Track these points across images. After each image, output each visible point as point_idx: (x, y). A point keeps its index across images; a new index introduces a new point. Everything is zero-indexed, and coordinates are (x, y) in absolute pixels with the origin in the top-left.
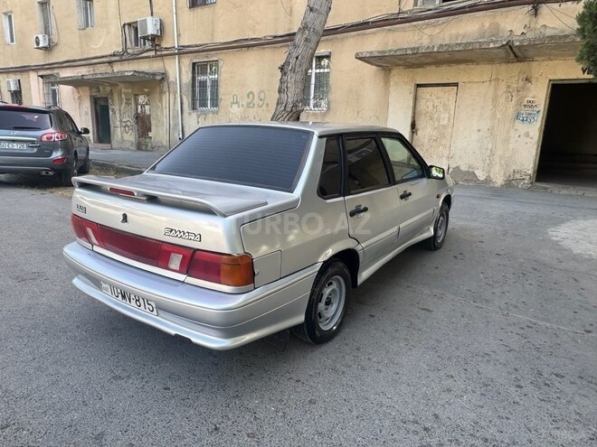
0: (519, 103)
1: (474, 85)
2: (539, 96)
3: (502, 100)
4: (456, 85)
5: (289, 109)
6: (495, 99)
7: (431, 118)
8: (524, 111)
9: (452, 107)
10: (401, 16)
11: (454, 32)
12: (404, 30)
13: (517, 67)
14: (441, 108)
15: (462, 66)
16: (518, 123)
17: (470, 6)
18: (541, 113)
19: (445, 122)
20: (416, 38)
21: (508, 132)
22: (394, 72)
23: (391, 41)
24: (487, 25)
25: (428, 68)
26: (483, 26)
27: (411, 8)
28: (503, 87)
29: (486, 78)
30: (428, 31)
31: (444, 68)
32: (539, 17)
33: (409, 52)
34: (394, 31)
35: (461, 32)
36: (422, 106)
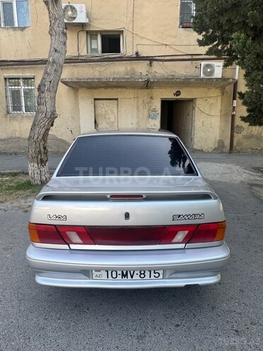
0: (149, 109)
1: (127, 100)
2: (157, 106)
3: (141, 108)
4: (117, 99)
5: (49, 116)
6: (138, 107)
7: (105, 118)
8: (152, 113)
9: (116, 111)
10: (80, 58)
11: (112, 70)
12: (82, 66)
13: (146, 92)
14: (109, 112)
15: (119, 90)
16: (150, 120)
17: (119, 57)
18: (160, 115)
19: (113, 120)
20: (91, 72)
21: (146, 124)
22: (80, 91)
23: (76, 72)
24: (129, 68)
25: (100, 89)
26: (127, 68)
27: (86, 54)
28: (141, 101)
29: (132, 97)
30: (98, 69)
31: (109, 90)
32: (153, 67)
33: (96, 80)
34: (77, 66)
35: (116, 71)
36: (99, 111)
